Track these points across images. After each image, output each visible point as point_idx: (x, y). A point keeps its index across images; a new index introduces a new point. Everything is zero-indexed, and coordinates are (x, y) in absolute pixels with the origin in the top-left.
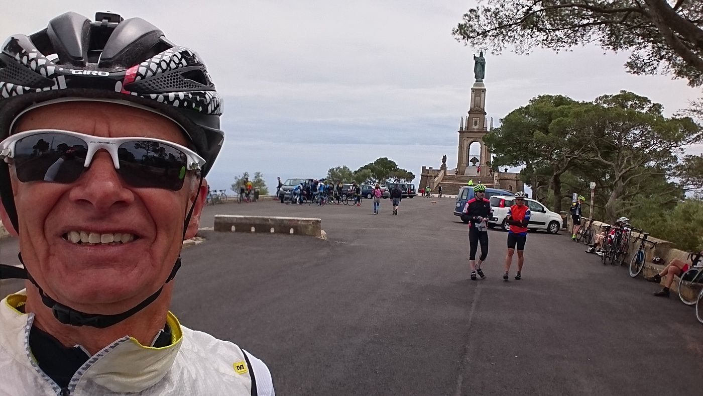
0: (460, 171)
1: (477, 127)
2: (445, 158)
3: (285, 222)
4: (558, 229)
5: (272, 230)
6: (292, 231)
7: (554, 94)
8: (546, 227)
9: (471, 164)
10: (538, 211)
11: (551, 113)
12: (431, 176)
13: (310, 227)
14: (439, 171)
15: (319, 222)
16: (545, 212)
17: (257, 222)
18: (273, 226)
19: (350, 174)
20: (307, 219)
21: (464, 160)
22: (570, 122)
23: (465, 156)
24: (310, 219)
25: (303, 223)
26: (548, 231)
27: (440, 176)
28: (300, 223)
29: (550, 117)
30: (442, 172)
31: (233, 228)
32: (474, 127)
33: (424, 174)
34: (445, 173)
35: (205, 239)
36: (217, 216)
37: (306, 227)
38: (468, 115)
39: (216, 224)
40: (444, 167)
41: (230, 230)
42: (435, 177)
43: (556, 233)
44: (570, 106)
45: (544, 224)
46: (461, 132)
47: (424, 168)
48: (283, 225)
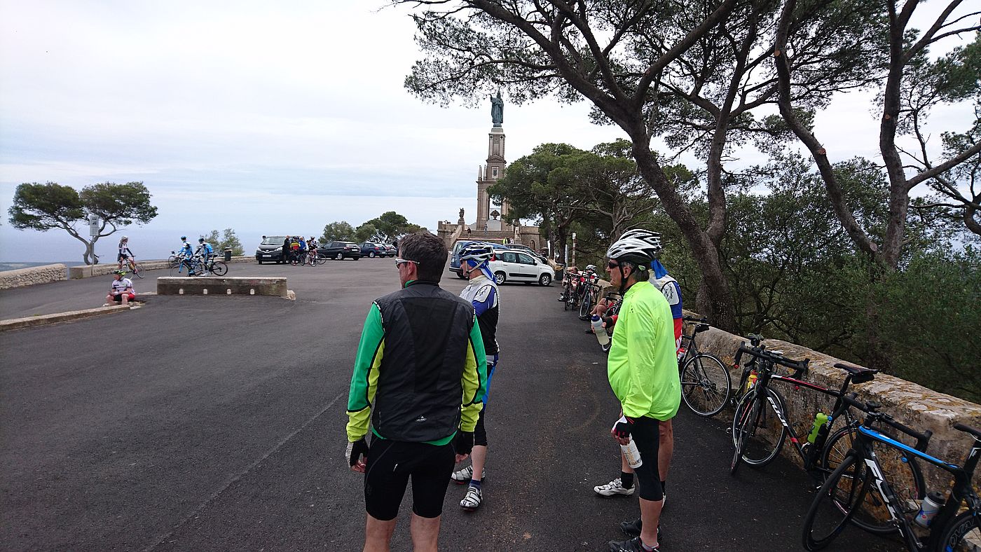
0: (481, 224)
1: (497, 177)
2: (462, 212)
3: (243, 282)
4: (550, 281)
5: (229, 292)
6: (252, 292)
7: (557, 141)
8: (537, 279)
9: (491, 217)
10: (530, 264)
11: (551, 163)
12: (447, 232)
13: (274, 287)
14: (456, 226)
15: (285, 281)
16: (536, 264)
17: (210, 283)
18: (230, 287)
19: (350, 231)
20: (270, 278)
21: (484, 215)
22: (567, 172)
23: (484, 209)
24: (274, 278)
25: (265, 283)
26: (540, 284)
27: (457, 231)
28: (261, 282)
29: (549, 166)
30: (460, 227)
31: (181, 291)
32: (493, 177)
33: (440, 230)
34: (463, 228)
35: (144, 304)
36: (160, 278)
37: (269, 287)
38: (486, 164)
39: (160, 286)
40: (461, 222)
41: (177, 293)
42: (452, 233)
43: (548, 286)
44: (570, 155)
45: (535, 276)
46: (480, 182)
47: (440, 223)
48: (241, 285)
